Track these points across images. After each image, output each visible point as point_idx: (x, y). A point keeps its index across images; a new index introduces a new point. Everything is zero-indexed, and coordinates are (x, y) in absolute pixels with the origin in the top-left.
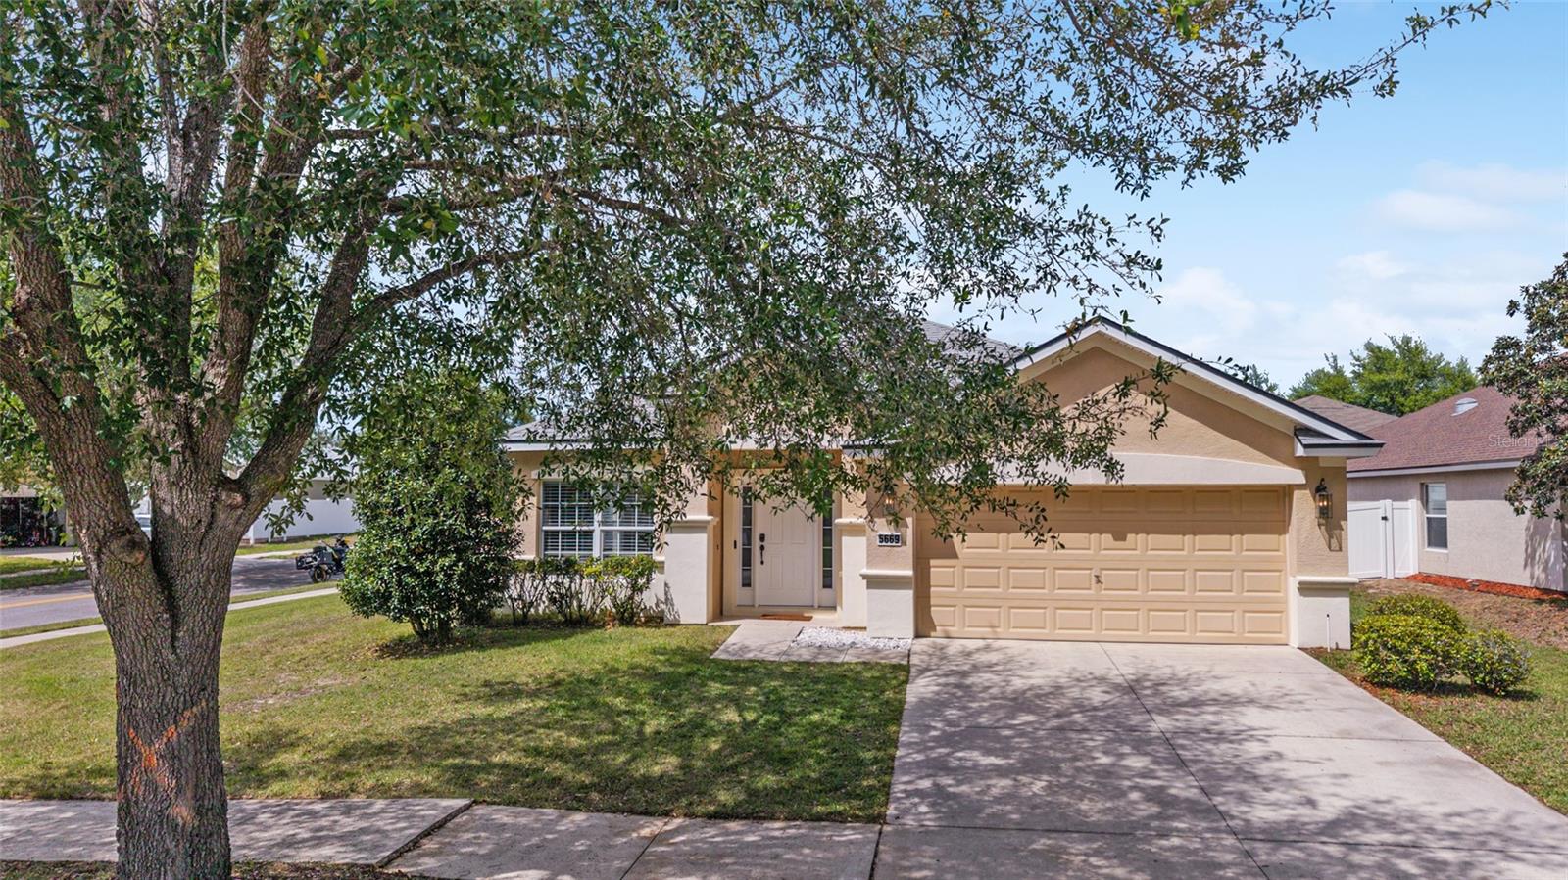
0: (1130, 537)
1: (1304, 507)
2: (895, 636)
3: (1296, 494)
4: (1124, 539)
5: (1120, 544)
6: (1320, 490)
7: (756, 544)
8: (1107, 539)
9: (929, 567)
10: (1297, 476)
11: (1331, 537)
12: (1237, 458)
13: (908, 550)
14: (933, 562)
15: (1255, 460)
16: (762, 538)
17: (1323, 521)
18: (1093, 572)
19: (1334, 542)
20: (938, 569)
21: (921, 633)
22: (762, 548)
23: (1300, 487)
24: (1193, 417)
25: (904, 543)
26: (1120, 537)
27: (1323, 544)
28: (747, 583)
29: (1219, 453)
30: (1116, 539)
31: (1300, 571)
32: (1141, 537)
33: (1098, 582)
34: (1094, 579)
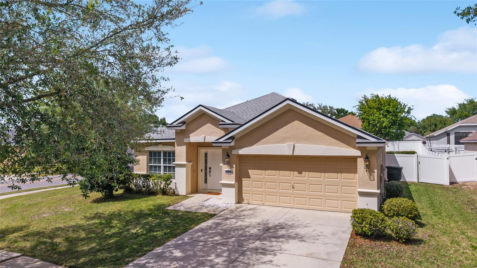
0: (303, 173)
1: (361, 164)
2: (230, 203)
3: (359, 159)
4: (301, 173)
5: (300, 175)
6: (367, 158)
7: (208, 170)
8: (296, 173)
9: (242, 181)
10: (358, 153)
11: (370, 175)
12: (337, 146)
13: (233, 175)
14: (243, 179)
15: (344, 147)
16: (210, 168)
17: (368, 169)
18: (292, 184)
19: (372, 177)
20: (245, 181)
21: (240, 202)
22: (210, 171)
23: (359, 157)
24: (322, 132)
25: (233, 173)
26: (300, 173)
27: (368, 178)
28: (206, 182)
29: (331, 144)
30: (299, 173)
31: (360, 188)
32: (307, 173)
33: (293, 188)
34: (292, 187)
